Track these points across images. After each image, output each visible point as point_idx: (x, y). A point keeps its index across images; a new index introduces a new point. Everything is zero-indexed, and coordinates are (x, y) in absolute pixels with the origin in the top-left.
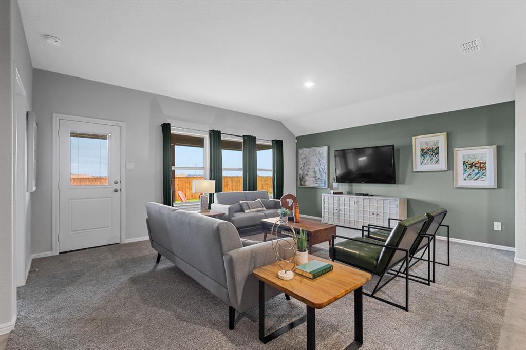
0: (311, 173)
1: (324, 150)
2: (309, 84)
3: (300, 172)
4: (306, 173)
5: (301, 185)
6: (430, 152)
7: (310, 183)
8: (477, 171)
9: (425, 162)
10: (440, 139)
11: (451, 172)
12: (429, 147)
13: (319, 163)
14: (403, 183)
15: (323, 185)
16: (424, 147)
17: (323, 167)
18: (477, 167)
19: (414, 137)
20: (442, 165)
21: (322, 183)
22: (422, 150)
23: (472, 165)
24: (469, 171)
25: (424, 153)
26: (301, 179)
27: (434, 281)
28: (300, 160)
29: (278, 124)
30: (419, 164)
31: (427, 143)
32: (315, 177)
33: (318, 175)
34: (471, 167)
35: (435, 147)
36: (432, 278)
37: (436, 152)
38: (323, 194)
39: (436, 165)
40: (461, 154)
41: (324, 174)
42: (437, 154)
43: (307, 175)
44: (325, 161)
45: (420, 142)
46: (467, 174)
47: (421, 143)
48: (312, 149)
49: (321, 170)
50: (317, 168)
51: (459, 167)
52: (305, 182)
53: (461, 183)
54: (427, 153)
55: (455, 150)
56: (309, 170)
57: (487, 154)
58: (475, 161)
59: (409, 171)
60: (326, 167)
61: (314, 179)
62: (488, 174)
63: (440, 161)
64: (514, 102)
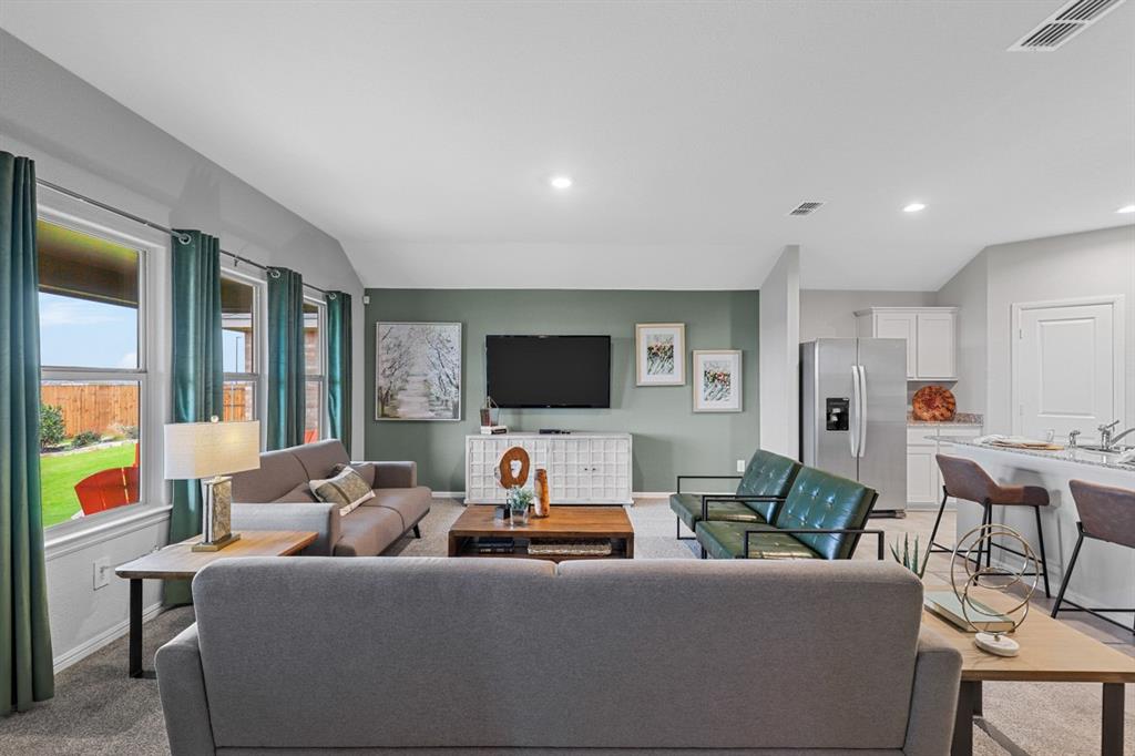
0: (415, 385)
1: (452, 332)
2: (561, 183)
3: (381, 382)
4: (399, 384)
5: (384, 415)
6: (659, 353)
7: (411, 407)
8: (719, 386)
9: (653, 370)
10: (674, 333)
11: (689, 387)
12: (659, 344)
13: (438, 362)
14: (619, 406)
15: (450, 414)
16: (653, 344)
17: (450, 373)
18: (718, 379)
19: (638, 326)
20: (677, 377)
21: (448, 410)
22: (650, 349)
23: (715, 377)
24: (711, 387)
25: (653, 353)
26: (384, 401)
28: (380, 351)
30: (645, 373)
31: (656, 338)
32: (428, 395)
33: (435, 390)
34: (713, 380)
35: (669, 345)
37: (669, 353)
38: (468, 437)
39: (669, 376)
40: (703, 360)
41: (454, 389)
42: (671, 357)
43: (402, 389)
44: (456, 357)
45: (648, 335)
46: (709, 390)
47: (648, 337)
48: (418, 327)
49: (444, 377)
50: (432, 375)
51: (700, 379)
52: (395, 408)
53: (702, 404)
54: (656, 354)
55: (695, 352)
56: (409, 379)
57: (729, 361)
58: (718, 371)
59: (629, 382)
60: (458, 371)
61: (425, 399)
62: (732, 391)
63: (675, 370)
64: (758, 292)
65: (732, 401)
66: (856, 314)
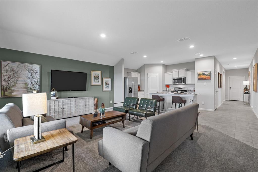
0: (20, 85)
1: (37, 68)
4: (13, 84)
6: (96, 78)
10: (99, 73)
11: (102, 86)
12: (96, 76)
13: (31, 77)
14: (87, 90)
16: (95, 76)
17: (36, 81)
18: (107, 84)
19: (92, 71)
22: (94, 77)
24: (106, 86)
25: (95, 78)
26: (5, 90)
30: (94, 83)
31: (96, 74)
32: (27, 88)
33: (30, 86)
35: (98, 76)
39: (98, 83)
40: (105, 80)
41: (37, 86)
42: (98, 79)
43: (14, 86)
47: (94, 74)
48: (22, 65)
49: (33, 82)
50: (29, 81)
51: (104, 84)
52: (11, 93)
53: (104, 89)
55: (103, 78)
56: (18, 82)
57: (109, 80)
58: (108, 82)
59: (90, 85)
60: (39, 80)
61: (25, 89)
62: (110, 86)
63: (99, 82)
64: (113, 66)
65: (109, 89)
66: (127, 73)
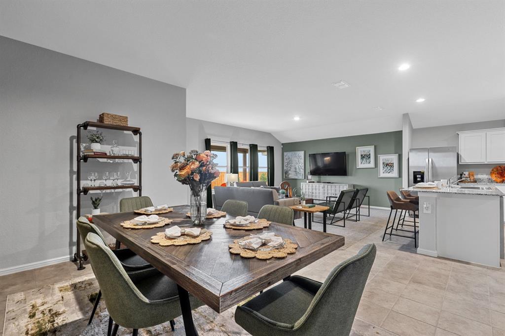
0: (293, 169)
1: (302, 153)
2: (297, 119)
3: (285, 168)
4: (289, 169)
5: (286, 177)
6: (366, 157)
7: (292, 175)
8: (389, 168)
9: (363, 163)
10: (371, 149)
11: (377, 168)
12: (365, 154)
13: (298, 162)
14: (351, 175)
16: (363, 154)
17: (301, 165)
18: (389, 165)
19: (357, 148)
20: (372, 165)
21: (301, 176)
22: (362, 155)
23: (387, 165)
24: (386, 168)
25: (363, 157)
26: (286, 173)
27: (359, 220)
28: (285, 160)
29: (268, 135)
30: (361, 164)
31: (364, 151)
32: (296, 172)
33: (298, 170)
35: (368, 154)
36: (358, 219)
37: (369, 156)
38: (302, 183)
39: (369, 165)
40: (382, 158)
41: (302, 170)
42: (369, 158)
43: (290, 170)
44: (302, 161)
45: (360, 150)
46: (385, 170)
48: (293, 153)
49: (300, 167)
50: (297, 166)
51: (381, 166)
52: (288, 175)
53: (382, 175)
54: (364, 157)
55: (379, 156)
56: (291, 167)
57: (393, 158)
58: (389, 162)
59: (354, 168)
60: (303, 165)
61: (295, 173)
62: (394, 170)
63: (371, 162)
65: (395, 173)
